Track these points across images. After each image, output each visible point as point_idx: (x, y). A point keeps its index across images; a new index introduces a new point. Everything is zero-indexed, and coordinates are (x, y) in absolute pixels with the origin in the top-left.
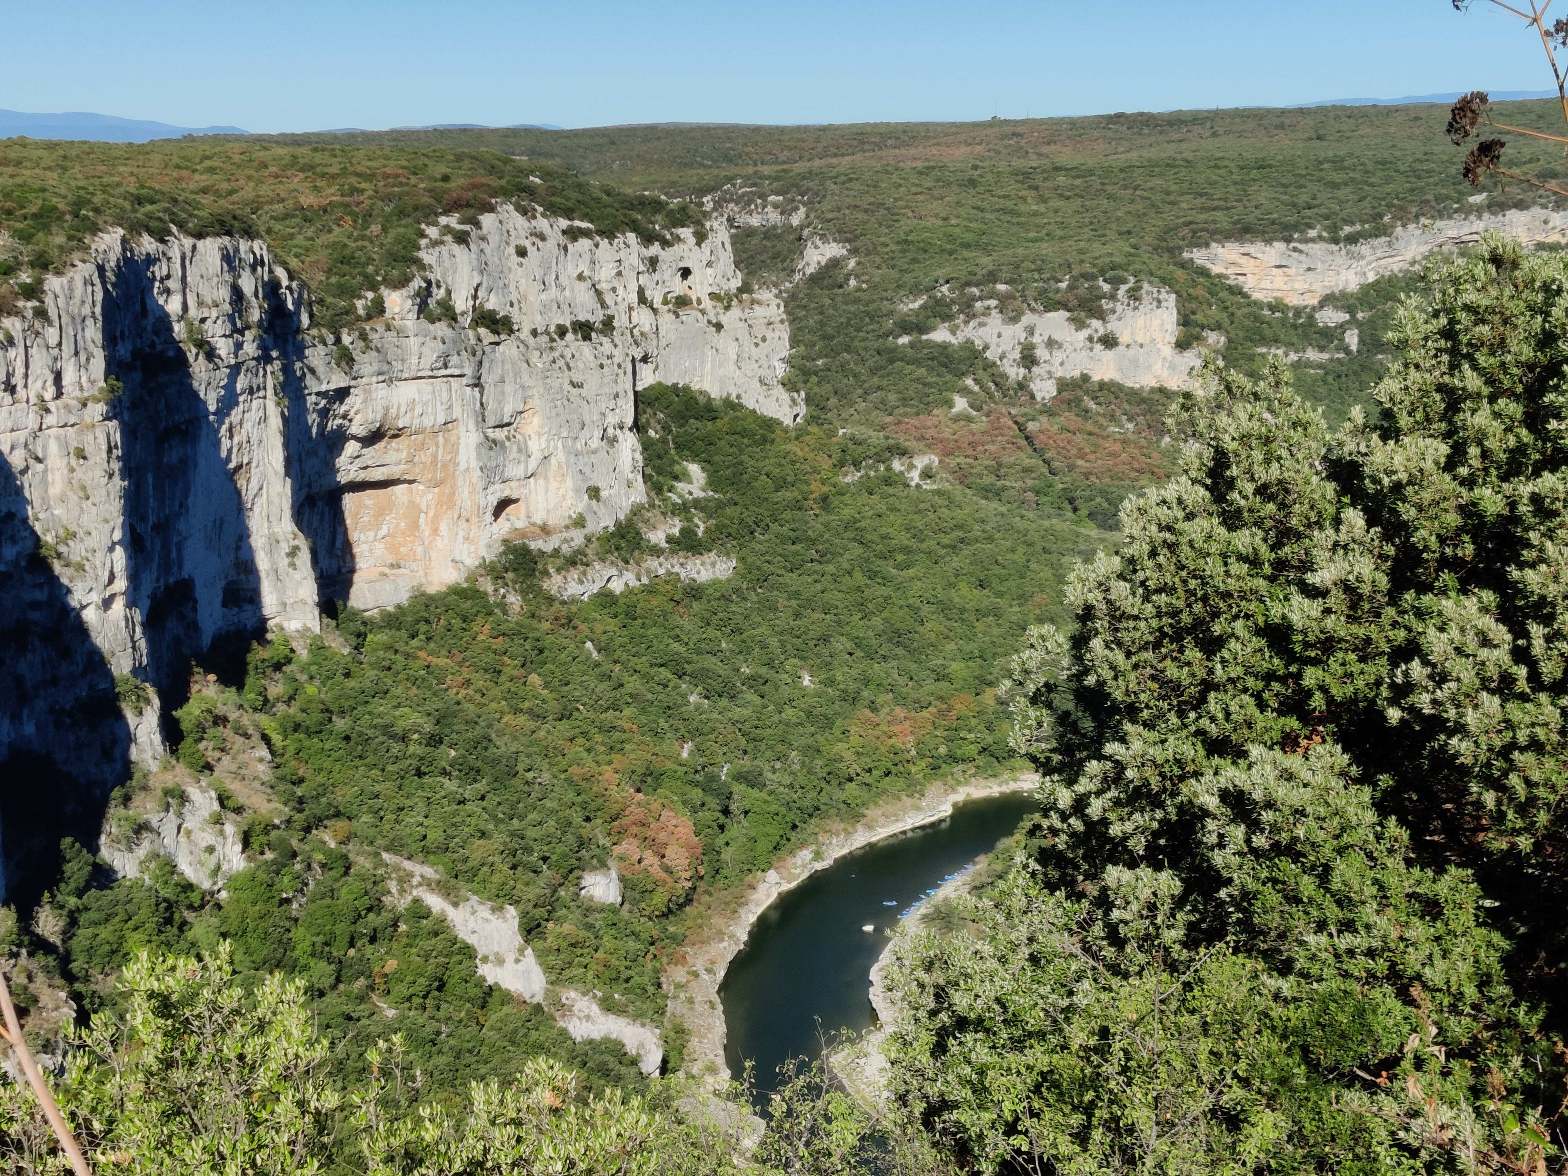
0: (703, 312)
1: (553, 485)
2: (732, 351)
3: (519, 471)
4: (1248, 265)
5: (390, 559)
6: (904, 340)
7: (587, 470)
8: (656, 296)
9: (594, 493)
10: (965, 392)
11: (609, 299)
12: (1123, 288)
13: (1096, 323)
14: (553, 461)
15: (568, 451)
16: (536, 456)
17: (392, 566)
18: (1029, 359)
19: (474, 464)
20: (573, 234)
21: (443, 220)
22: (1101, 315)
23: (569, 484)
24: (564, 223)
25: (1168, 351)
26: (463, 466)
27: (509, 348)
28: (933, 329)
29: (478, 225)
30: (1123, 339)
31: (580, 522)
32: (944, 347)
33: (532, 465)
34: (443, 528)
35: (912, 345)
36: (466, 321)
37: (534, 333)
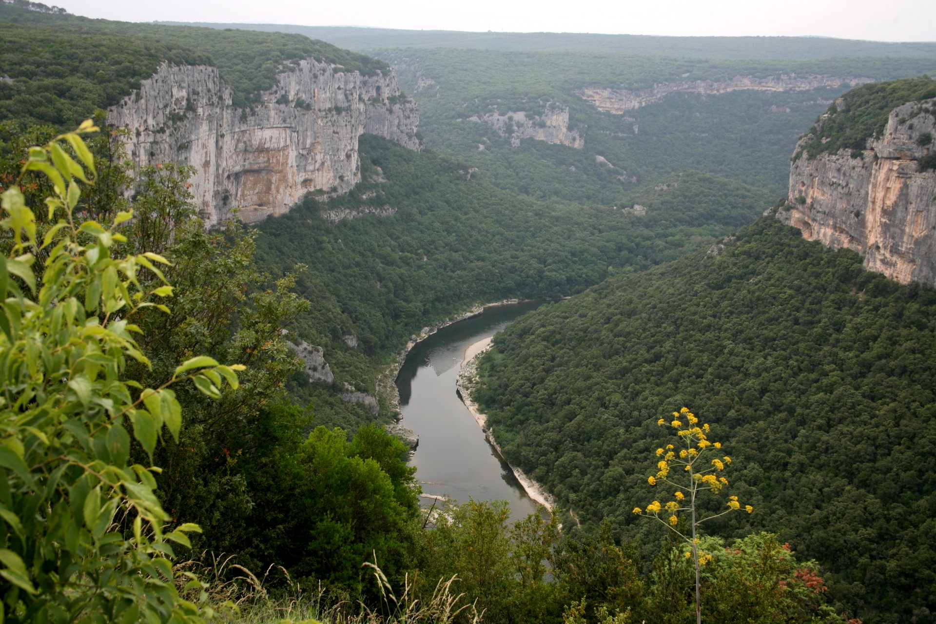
0: (385, 104)
1: (325, 174)
2: (396, 122)
3: (311, 168)
4: (597, 97)
5: (259, 202)
6: (460, 120)
7: (339, 169)
8: (365, 97)
9: (341, 178)
10: (483, 143)
11: (350, 98)
12: (549, 103)
13: (537, 117)
14: (326, 164)
15: (331, 160)
16: (319, 162)
17: (259, 205)
18: (509, 131)
19: (295, 164)
20: (336, 71)
21: (285, 62)
22: (540, 114)
23: (332, 174)
24: (333, 66)
25: (564, 130)
26: (290, 165)
27: (309, 117)
28: (471, 116)
29: (299, 65)
30: (548, 123)
31: (334, 189)
32: (476, 123)
33: (317, 166)
34: (281, 190)
35: (462, 122)
36: (293, 105)
37: (320, 110)
